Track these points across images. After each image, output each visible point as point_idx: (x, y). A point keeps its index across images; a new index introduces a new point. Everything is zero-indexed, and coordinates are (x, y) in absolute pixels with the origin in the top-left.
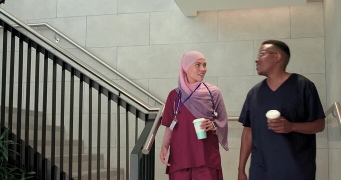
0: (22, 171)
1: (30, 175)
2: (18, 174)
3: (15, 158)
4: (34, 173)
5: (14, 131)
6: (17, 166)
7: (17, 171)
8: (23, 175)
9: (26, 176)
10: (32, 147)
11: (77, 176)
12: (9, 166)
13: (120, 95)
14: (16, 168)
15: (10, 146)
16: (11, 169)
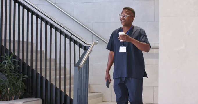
0: (21, 75)
1: (25, 77)
2: (19, 77)
3: (17, 69)
4: (27, 76)
5: (16, 54)
6: (18, 72)
7: (18, 75)
8: (22, 77)
9: (23, 78)
10: (26, 62)
11: (49, 78)
12: (14, 73)
13: (71, 35)
14: (18, 74)
15: (14, 62)
16: (15, 74)
